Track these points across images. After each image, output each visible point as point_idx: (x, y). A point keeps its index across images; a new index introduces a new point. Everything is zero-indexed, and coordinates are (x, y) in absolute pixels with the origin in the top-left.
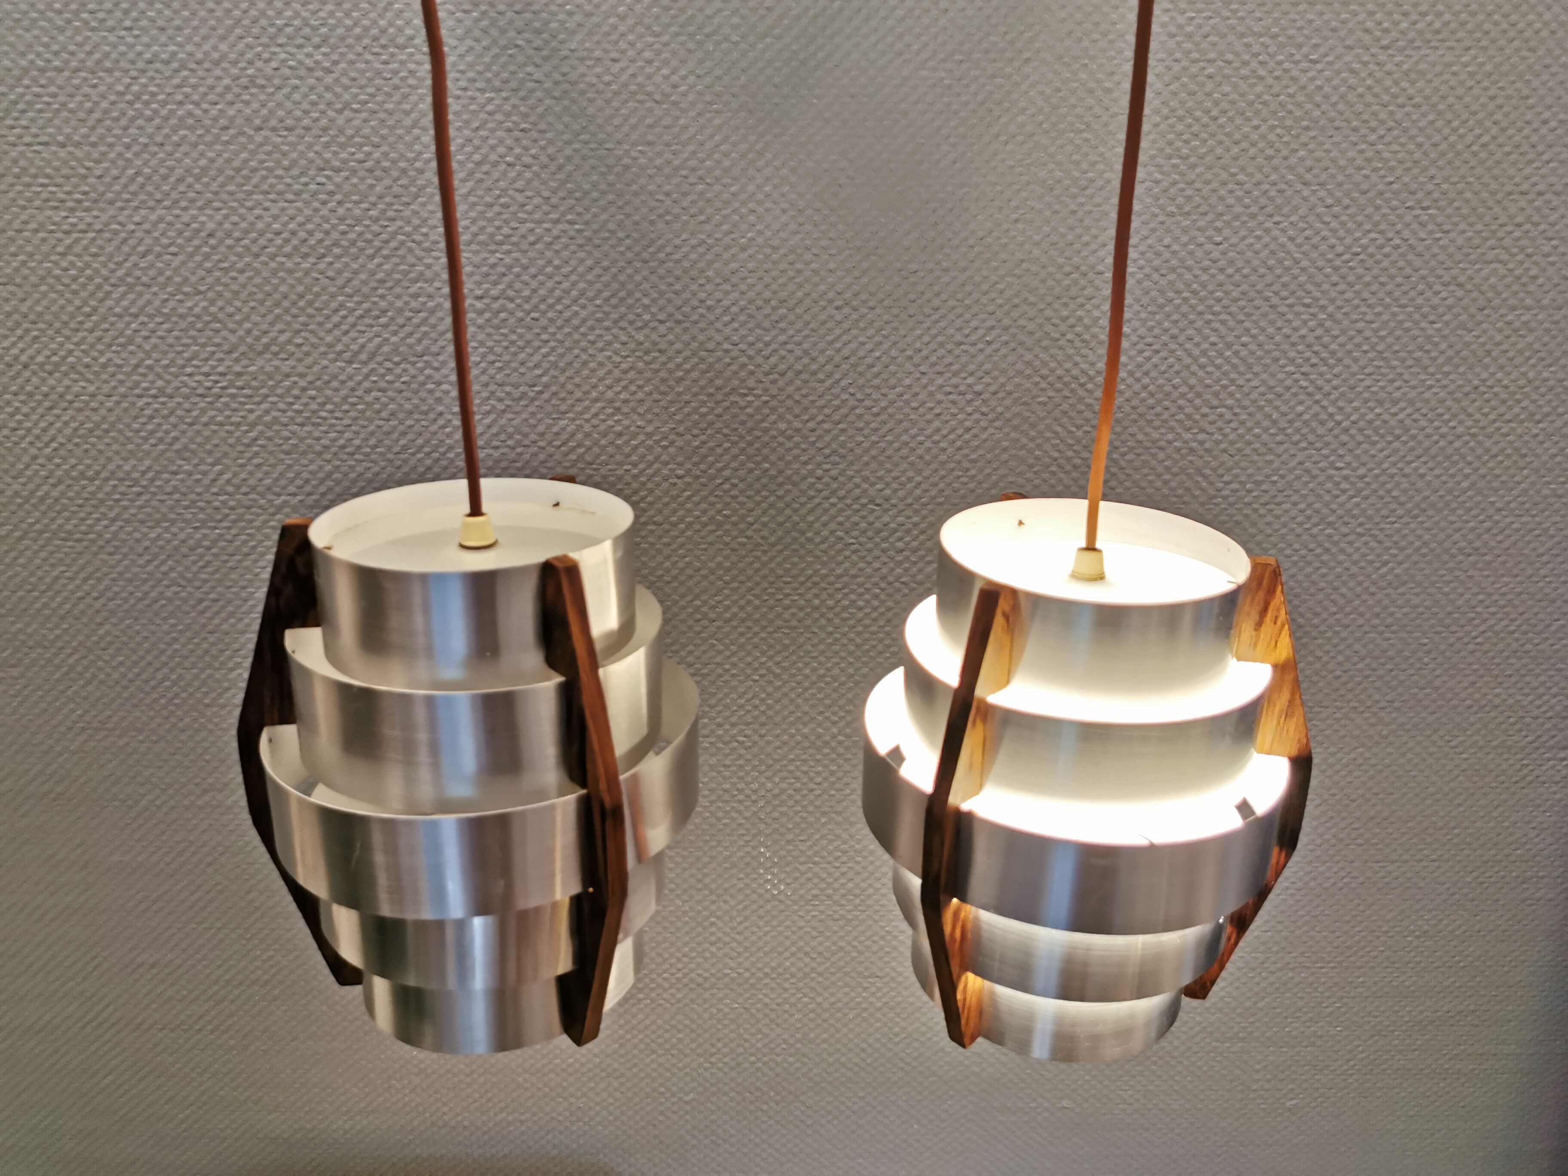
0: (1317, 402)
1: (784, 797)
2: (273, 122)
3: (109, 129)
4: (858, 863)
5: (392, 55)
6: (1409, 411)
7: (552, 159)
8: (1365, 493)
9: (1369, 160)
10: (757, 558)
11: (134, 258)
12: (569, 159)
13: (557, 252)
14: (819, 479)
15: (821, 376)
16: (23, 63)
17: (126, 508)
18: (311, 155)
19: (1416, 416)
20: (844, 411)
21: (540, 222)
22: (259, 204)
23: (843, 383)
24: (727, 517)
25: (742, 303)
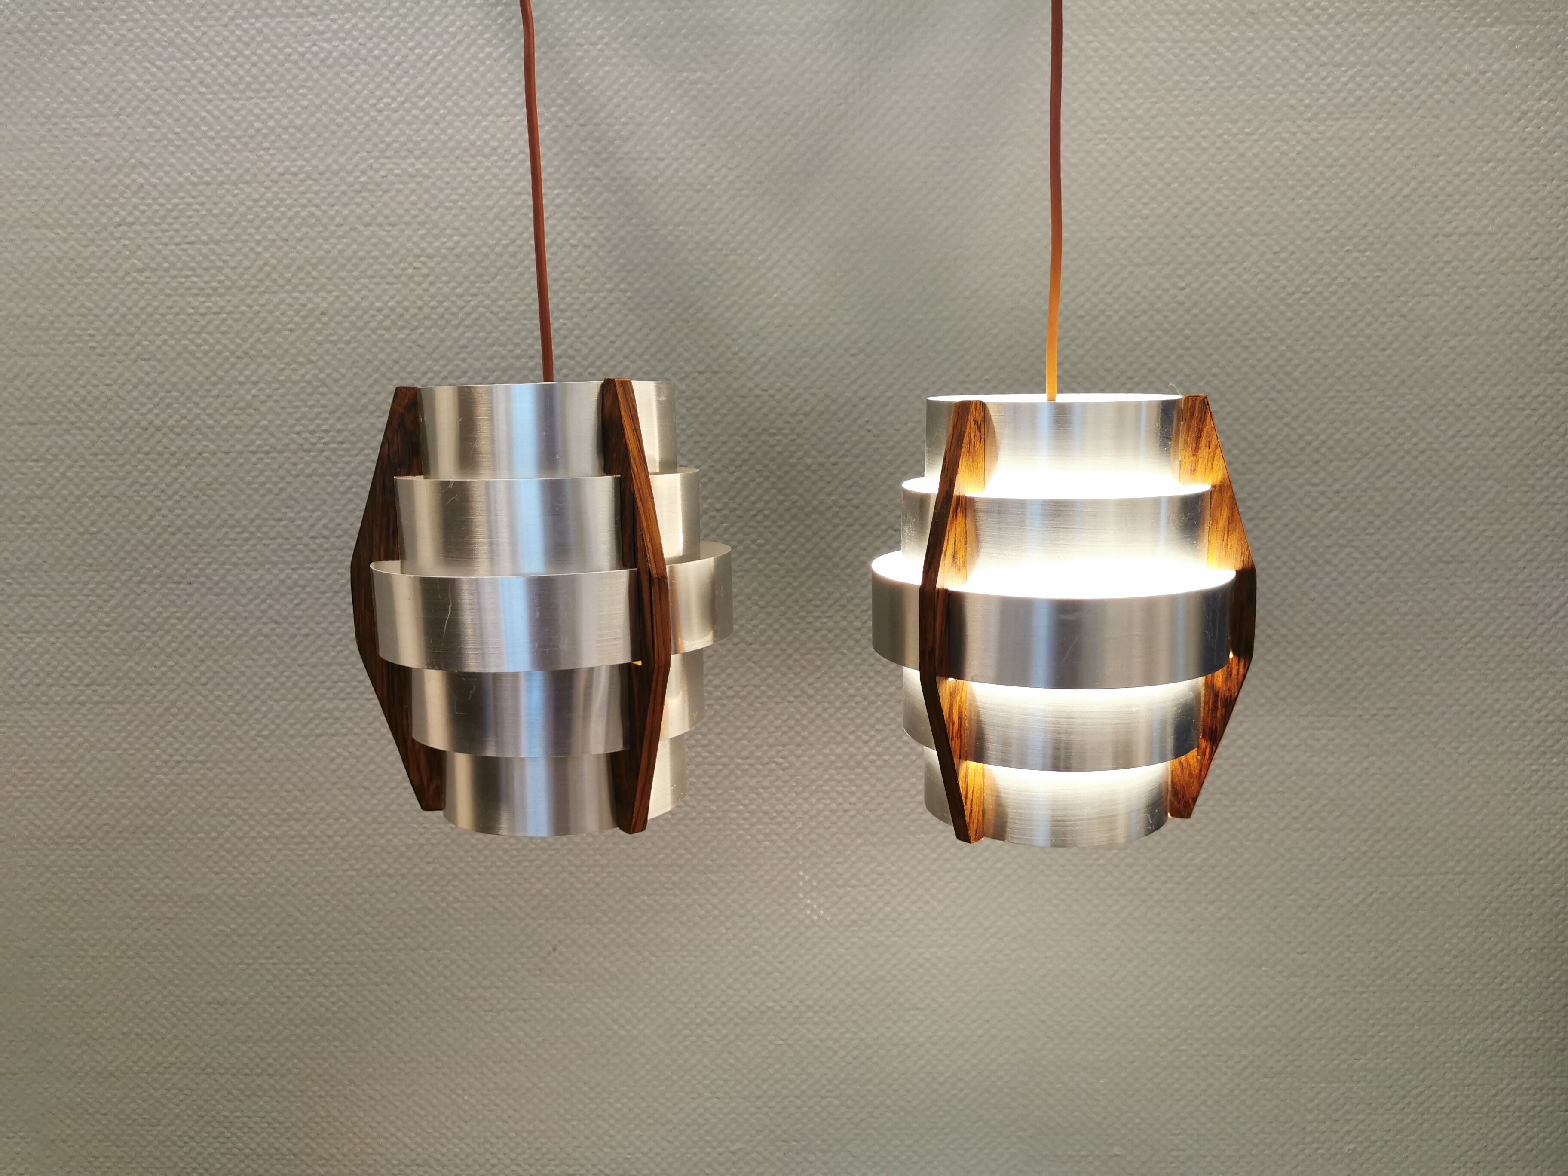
0: (1287, 424)
1: (821, 819)
2: (380, 219)
3: (245, 229)
4: (894, 885)
5: (479, 163)
6: (1372, 430)
7: (608, 240)
8: (1343, 506)
9: (1308, 213)
10: (789, 583)
11: (257, 334)
12: (622, 239)
13: (611, 316)
14: (842, 507)
15: (841, 415)
16: (181, 179)
17: (234, 553)
18: (409, 245)
19: (1379, 434)
20: (863, 445)
21: (597, 292)
22: (365, 286)
23: (860, 421)
24: (760, 546)
25: (770, 354)
